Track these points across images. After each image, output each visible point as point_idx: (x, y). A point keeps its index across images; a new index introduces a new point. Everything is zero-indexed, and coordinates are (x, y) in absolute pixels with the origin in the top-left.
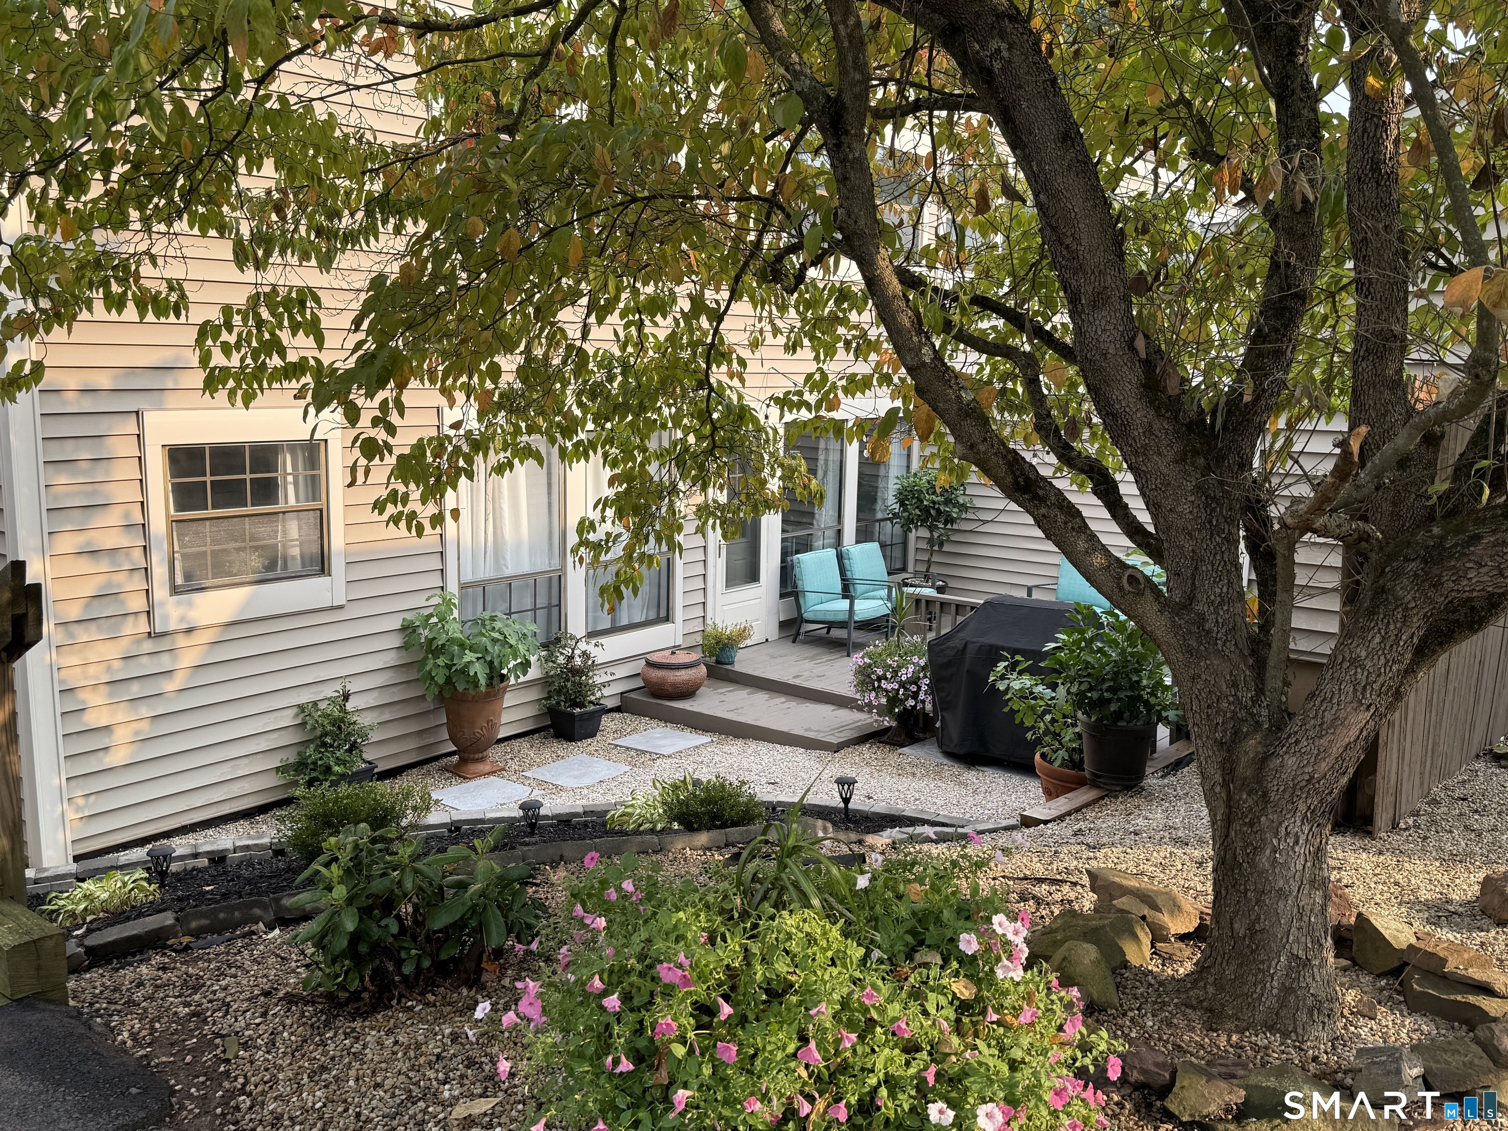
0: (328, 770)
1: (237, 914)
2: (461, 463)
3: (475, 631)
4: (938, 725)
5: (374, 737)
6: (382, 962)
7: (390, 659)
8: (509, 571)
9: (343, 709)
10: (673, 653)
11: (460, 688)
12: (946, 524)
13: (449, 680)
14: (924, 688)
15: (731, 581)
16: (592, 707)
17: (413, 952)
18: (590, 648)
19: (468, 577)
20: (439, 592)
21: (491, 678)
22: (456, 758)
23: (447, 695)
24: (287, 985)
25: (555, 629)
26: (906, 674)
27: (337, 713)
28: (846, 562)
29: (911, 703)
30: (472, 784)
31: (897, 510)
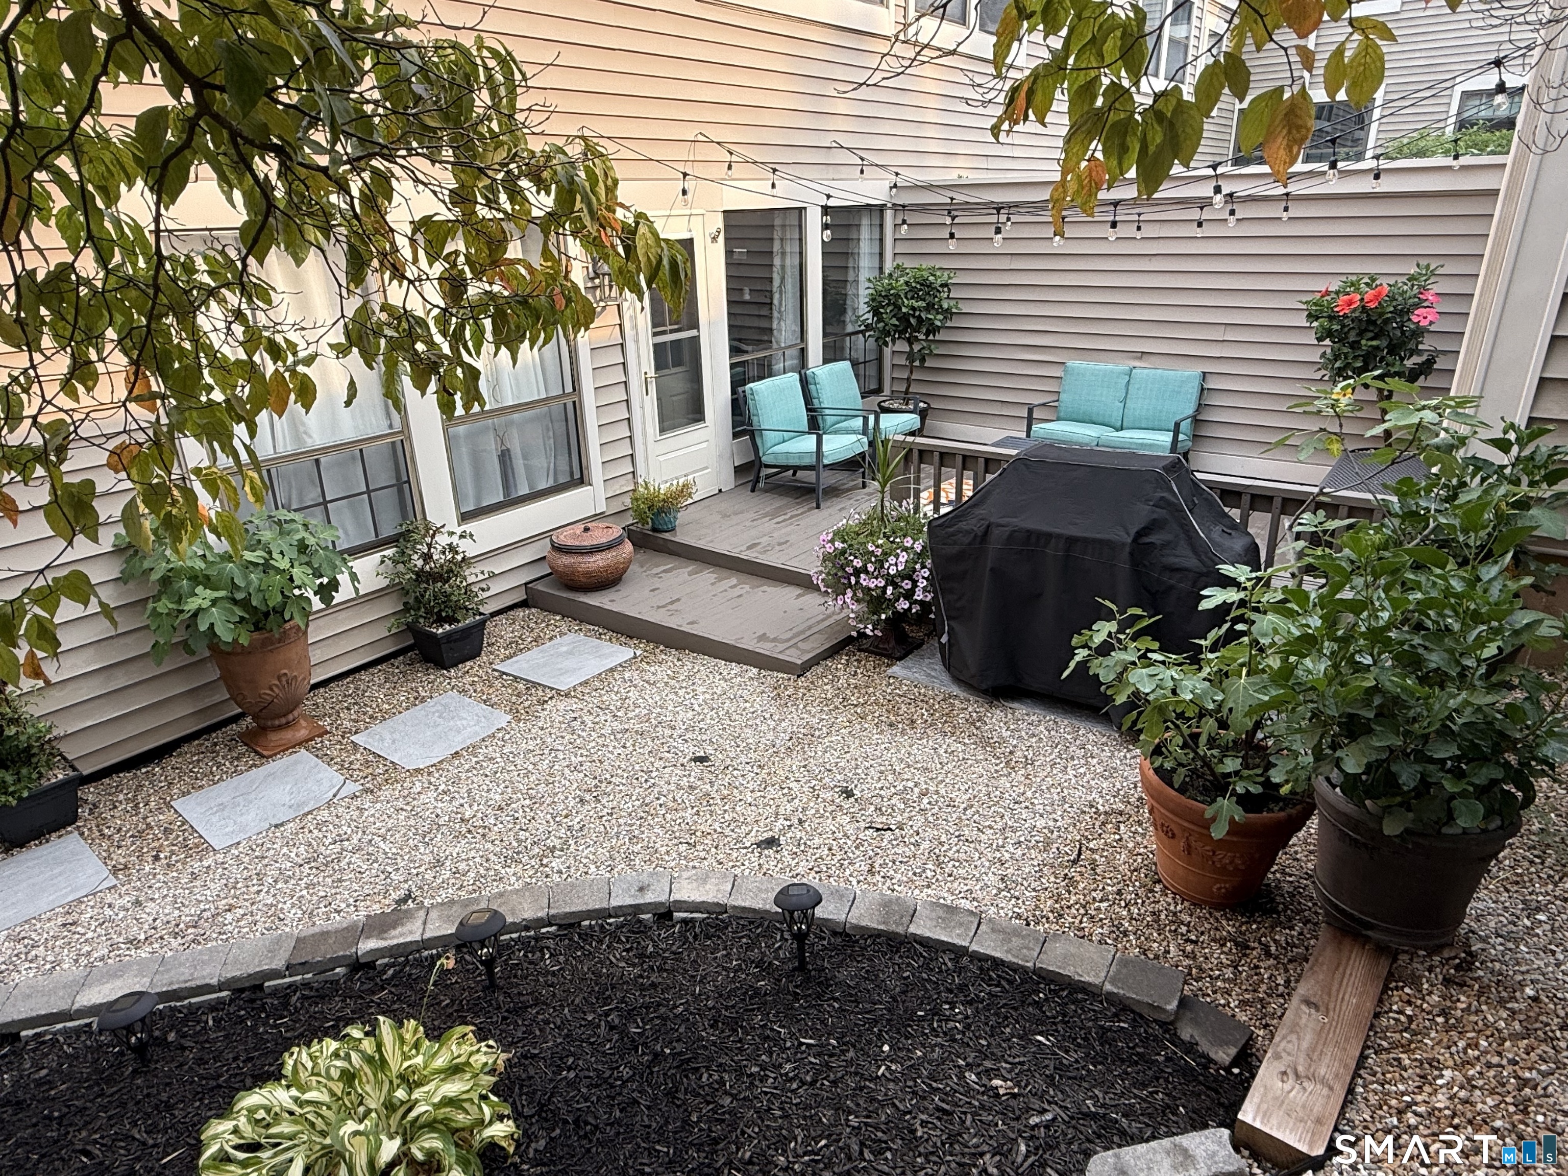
4: (944, 641)
8: (314, 442)
12: (927, 334)
14: (922, 583)
15: (667, 424)
16: (470, 619)
25: (408, 514)
26: (897, 563)
28: (812, 387)
29: (904, 604)
30: (265, 770)
31: (870, 321)
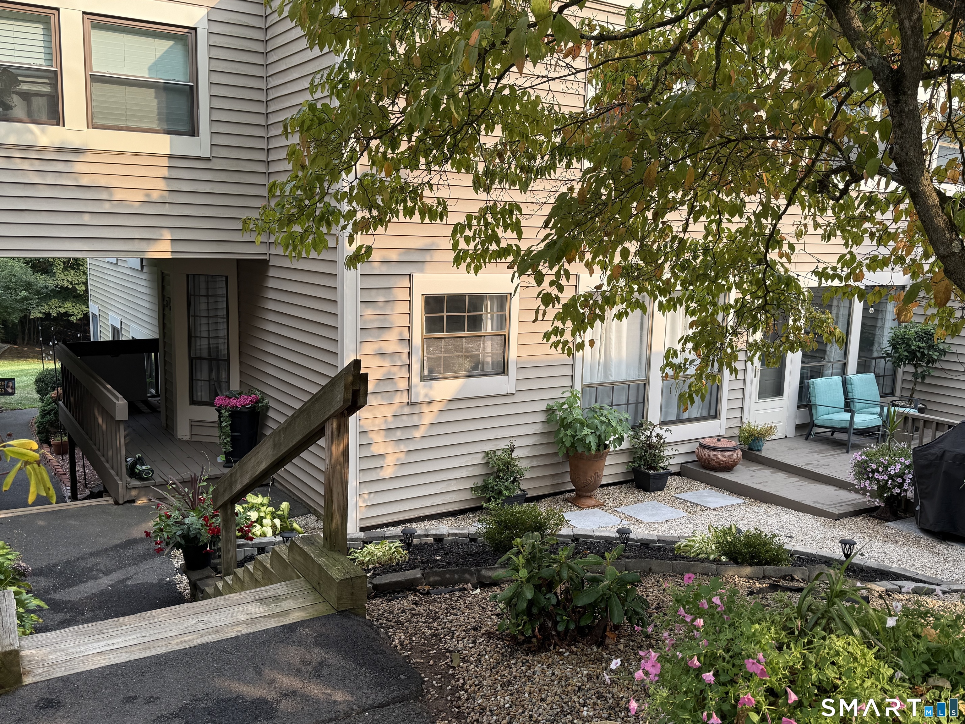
0: (500, 492)
1: (456, 576)
2: (598, 311)
3: (590, 415)
4: (918, 508)
5: (527, 475)
6: (545, 621)
7: (538, 428)
8: (612, 379)
9: (510, 457)
10: (719, 440)
11: (580, 450)
12: (928, 362)
13: (573, 445)
15: (763, 394)
16: (662, 471)
17: (564, 618)
18: (662, 432)
19: (587, 381)
20: (569, 389)
21: (599, 446)
22: (574, 494)
23: (571, 454)
24: (486, 625)
25: (639, 417)
26: (895, 469)
27: (506, 459)
28: (849, 386)
29: (897, 490)
30: (584, 511)
31: (890, 352)
